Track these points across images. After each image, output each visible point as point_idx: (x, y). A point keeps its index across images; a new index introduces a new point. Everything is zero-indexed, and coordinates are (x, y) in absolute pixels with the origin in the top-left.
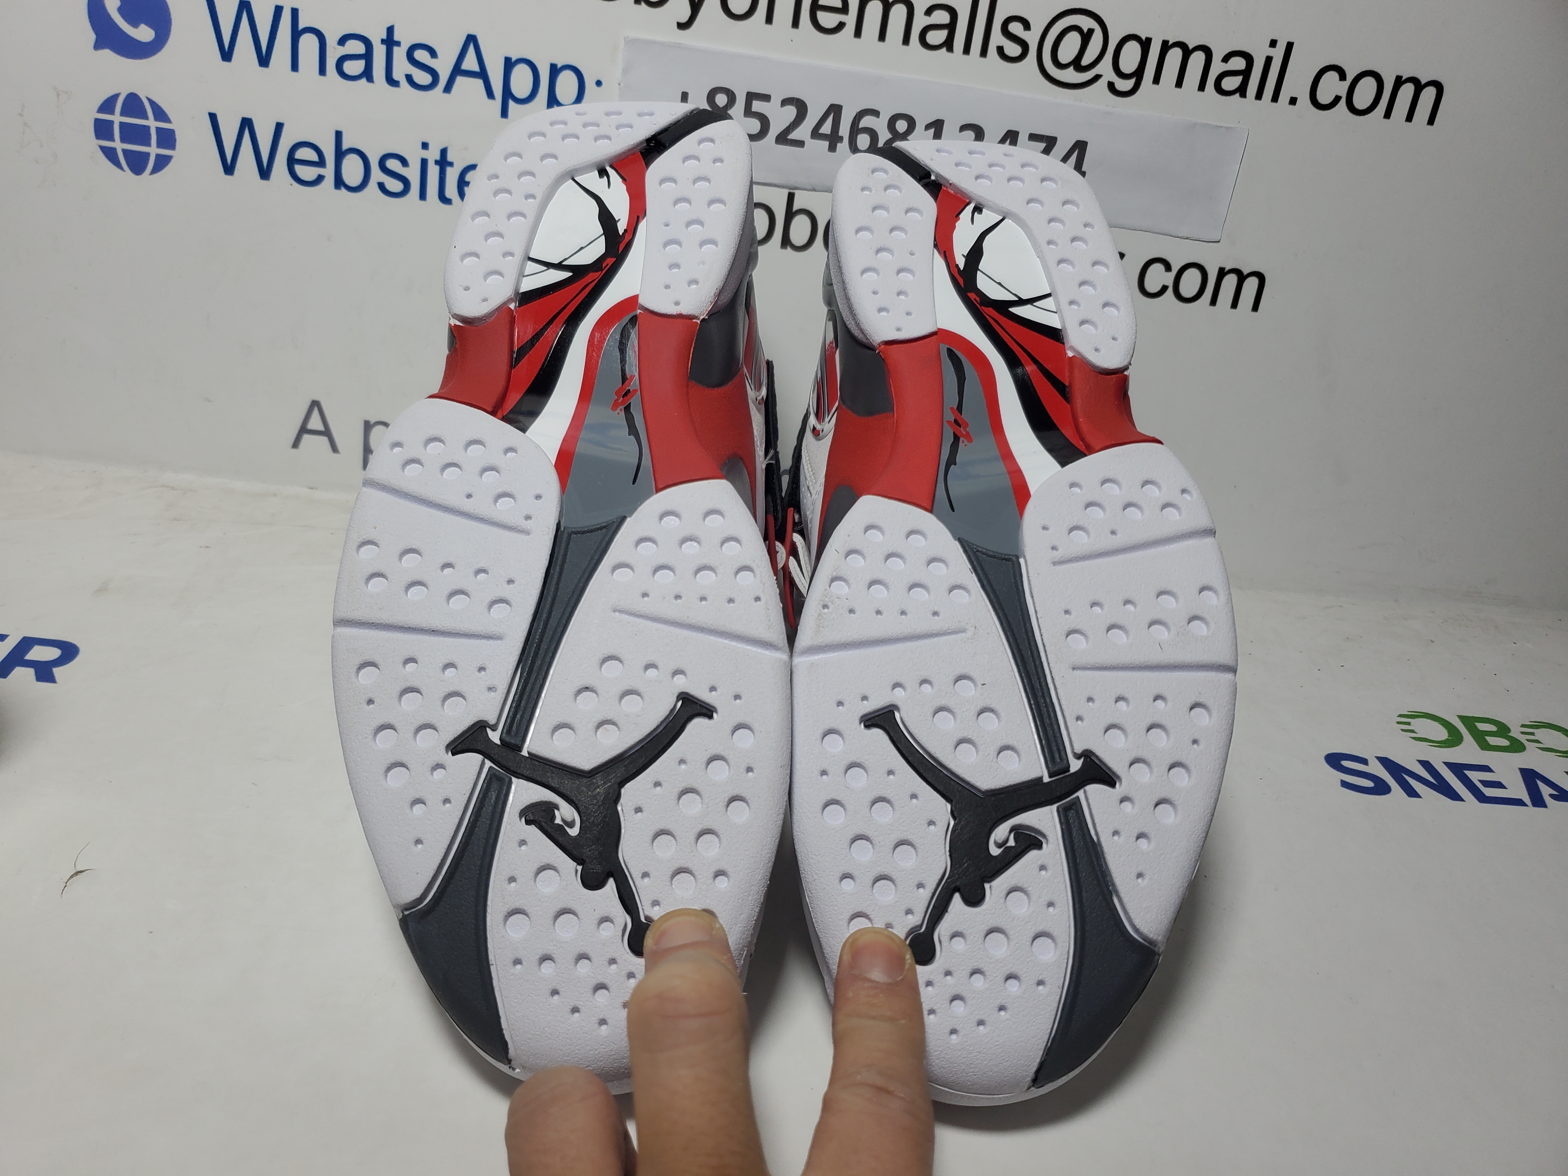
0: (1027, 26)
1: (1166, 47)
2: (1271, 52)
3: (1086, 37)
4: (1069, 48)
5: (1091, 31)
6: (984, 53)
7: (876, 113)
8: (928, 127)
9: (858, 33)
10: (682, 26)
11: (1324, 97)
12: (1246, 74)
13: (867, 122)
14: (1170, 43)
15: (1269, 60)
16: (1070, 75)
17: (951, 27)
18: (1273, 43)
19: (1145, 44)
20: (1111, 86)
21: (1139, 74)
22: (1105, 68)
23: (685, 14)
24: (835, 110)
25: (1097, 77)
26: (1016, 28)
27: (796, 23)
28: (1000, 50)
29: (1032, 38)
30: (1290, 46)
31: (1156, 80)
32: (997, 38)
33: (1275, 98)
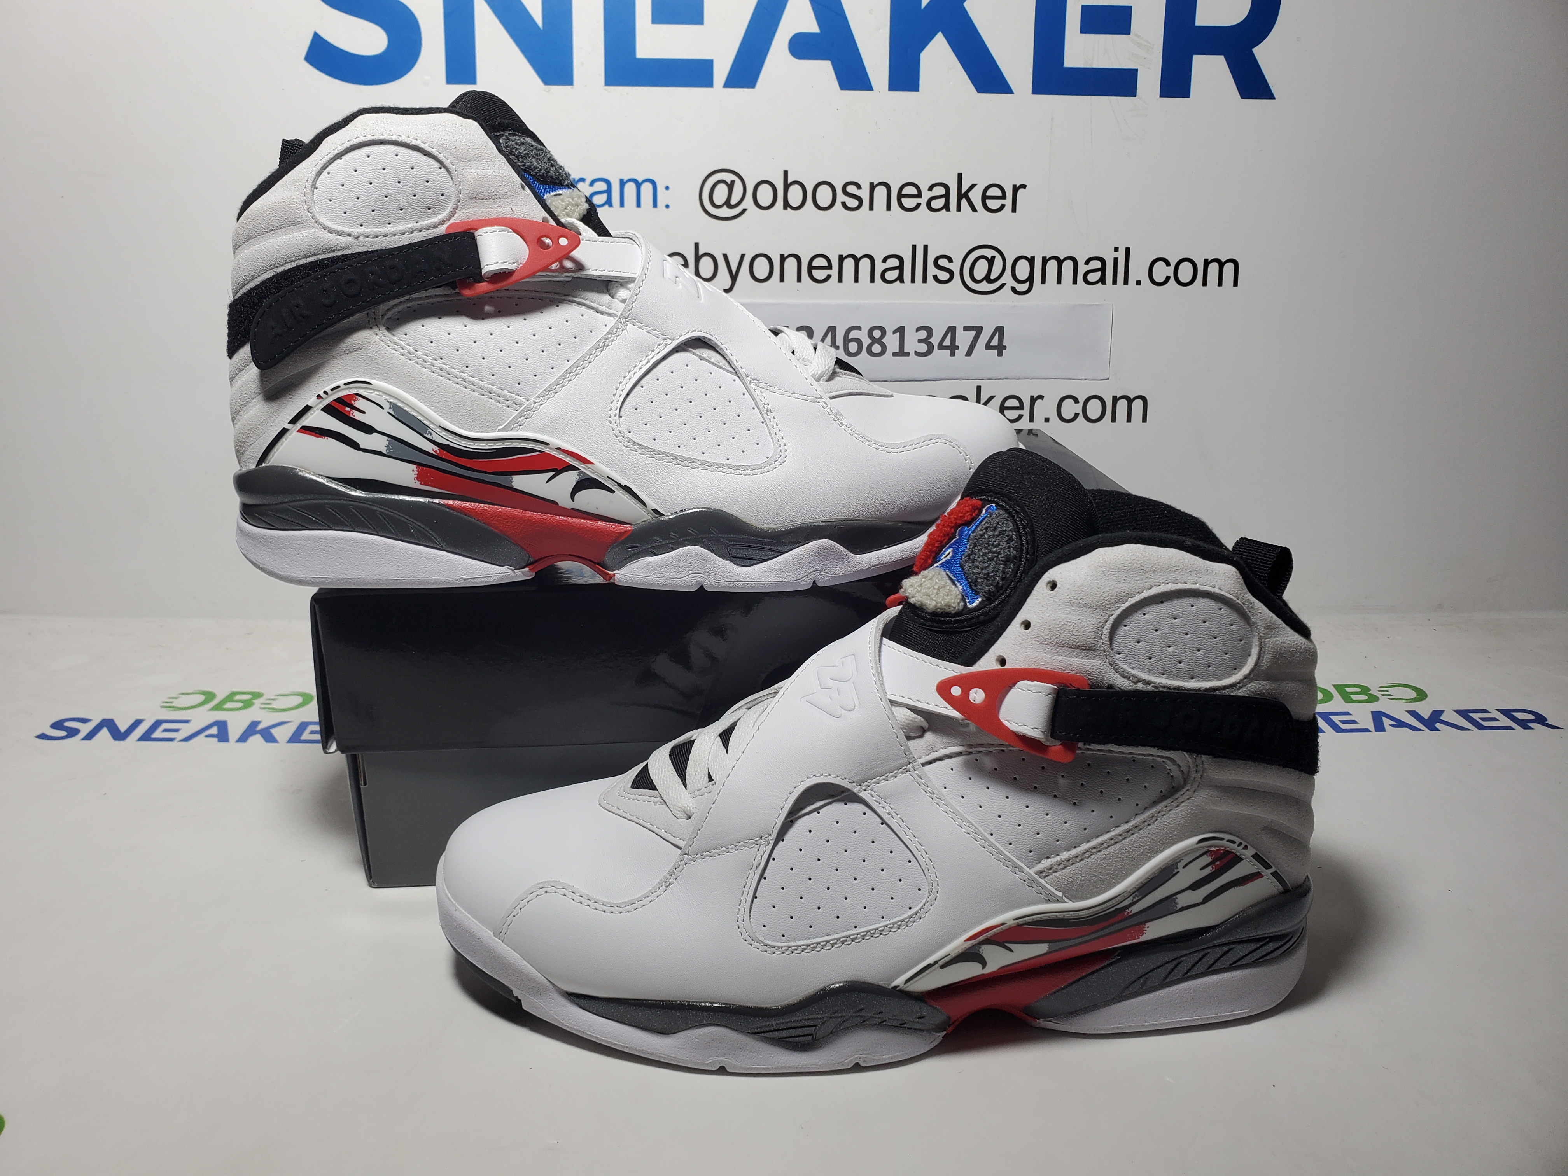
0: (950, 260)
1: (1045, 261)
2: (1116, 255)
3: (991, 261)
4: (981, 270)
5: (993, 258)
6: (925, 280)
7: (859, 328)
8: (894, 332)
9: (840, 280)
10: (727, 291)
11: (1159, 278)
12: (1103, 270)
13: (853, 334)
14: (1048, 258)
15: (1116, 260)
16: (985, 286)
17: (901, 268)
18: (1116, 249)
19: (1031, 261)
20: (1014, 289)
21: (1031, 279)
22: (1007, 278)
23: (728, 283)
24: (832, 330)
25: (1003, 285)
26: (943, 262)
27: (799, 279)
28: (935, 277)
29: (955, 267)
30: (1128, 250)
31: (1043, 281)
32: (932, 270)
33: (1126, 282)
